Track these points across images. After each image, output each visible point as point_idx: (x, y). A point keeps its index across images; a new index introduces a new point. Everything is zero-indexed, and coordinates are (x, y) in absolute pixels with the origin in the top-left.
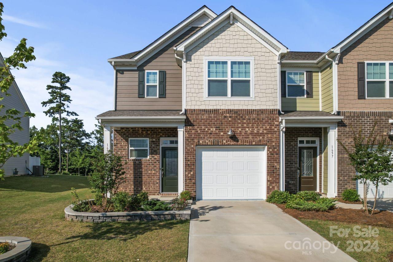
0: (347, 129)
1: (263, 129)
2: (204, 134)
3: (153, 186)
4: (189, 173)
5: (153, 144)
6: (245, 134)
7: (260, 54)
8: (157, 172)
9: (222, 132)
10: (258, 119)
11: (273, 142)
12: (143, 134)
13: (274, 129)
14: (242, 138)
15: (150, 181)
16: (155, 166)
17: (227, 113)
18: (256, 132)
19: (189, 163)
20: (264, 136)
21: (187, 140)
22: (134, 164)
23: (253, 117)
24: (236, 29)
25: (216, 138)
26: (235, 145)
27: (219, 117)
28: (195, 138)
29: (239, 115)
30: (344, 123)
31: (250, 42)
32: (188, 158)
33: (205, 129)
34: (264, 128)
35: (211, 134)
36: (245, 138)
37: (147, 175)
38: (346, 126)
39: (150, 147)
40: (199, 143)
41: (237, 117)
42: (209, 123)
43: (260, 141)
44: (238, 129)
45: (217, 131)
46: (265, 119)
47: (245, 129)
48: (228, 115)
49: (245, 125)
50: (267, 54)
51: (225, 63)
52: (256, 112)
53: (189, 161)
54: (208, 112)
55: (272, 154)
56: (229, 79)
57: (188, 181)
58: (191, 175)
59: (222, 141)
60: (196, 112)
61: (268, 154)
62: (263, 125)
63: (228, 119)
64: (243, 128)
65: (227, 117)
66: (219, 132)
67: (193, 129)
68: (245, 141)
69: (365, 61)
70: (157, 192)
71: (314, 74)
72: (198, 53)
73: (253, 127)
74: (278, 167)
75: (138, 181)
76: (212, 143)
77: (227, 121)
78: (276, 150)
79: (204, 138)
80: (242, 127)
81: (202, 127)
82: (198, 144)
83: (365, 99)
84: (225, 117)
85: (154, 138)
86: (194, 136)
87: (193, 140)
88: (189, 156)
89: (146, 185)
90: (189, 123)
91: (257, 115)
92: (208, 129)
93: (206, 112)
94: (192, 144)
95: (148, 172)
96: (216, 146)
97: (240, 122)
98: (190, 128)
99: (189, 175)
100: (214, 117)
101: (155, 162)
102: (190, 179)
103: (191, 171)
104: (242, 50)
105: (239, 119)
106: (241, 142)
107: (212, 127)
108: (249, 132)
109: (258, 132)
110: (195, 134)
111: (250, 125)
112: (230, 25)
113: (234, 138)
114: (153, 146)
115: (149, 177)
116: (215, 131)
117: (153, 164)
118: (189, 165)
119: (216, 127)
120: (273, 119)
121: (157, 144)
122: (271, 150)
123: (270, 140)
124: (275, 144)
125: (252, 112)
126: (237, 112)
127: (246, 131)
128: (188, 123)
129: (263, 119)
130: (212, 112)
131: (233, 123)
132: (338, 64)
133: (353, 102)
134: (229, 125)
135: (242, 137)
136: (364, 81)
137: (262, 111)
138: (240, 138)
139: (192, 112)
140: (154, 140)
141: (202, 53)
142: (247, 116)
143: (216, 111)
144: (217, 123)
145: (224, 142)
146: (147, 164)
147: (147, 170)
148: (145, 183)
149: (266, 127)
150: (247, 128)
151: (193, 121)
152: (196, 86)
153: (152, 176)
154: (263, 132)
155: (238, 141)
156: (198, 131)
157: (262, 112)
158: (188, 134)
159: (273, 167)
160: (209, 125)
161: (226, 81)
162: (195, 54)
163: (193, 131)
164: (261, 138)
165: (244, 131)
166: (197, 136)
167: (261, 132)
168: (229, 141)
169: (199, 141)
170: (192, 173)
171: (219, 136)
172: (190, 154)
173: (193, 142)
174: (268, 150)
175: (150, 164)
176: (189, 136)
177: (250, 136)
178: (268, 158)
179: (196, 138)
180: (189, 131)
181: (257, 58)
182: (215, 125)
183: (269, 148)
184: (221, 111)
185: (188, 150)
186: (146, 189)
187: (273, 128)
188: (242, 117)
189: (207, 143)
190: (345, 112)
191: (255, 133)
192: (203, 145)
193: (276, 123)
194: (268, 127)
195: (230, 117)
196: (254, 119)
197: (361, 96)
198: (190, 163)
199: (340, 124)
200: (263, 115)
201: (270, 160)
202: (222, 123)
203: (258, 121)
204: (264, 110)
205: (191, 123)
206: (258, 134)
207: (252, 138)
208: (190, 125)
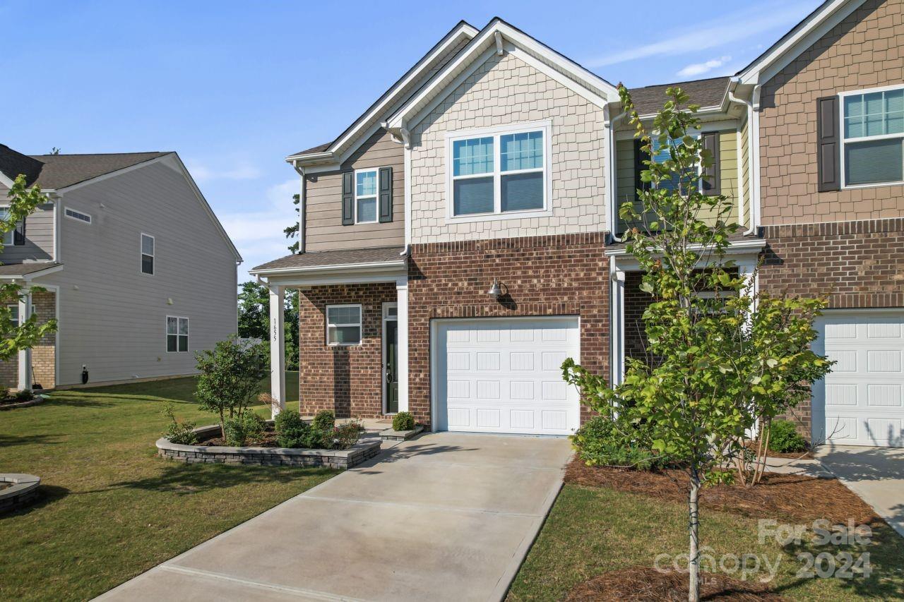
0: (785, 270)
1: (571, 280)
2: (445, 294)
3: (369, 400)
4: (416, 376)
5: (370, 315)
6: (529, 290)
7: (564, 111)
8: (376, 372)
9: (481, 288)
10: (559, 257)
11: (593, 307)
12: (351, 297)
13: (595, 278)
14: (524, 300)
15: (364, 390)
16: (373, 360)
17: (491, 249)
18: (554, 286)
19: (416, 355)
20: (574, 293)
21: (413, 308)
22: (335, 356)
23: (548, 253)
24: (512, 65)
25: (468, 302)
26: (508, 316)
27: (475, 257)
28: (428, 303)
29: (517, 251)
30: (775, 256)
31: (542, 87)
32: (415, 346)
33: (446, 285)
34: (573, 276)
35: (459, 293)
36: (530, 300)
37: (359, 379)
38: (783, 261)
39: (363, 323)
40: (435, 314)
41: (512, 255)
42: (455, 272)
43: (564, 305)
44: (515, 282)
45: (472, 288)
46: (574, 256)
47: (530, 281)
48: (493, 252)
49: (530, 273)
50: (581, 110)
51: (489, 141)
52: (554, 242)
53: (416, 350)
54: (453, 248)
55: (592, 335)
56: (497, 174)
57: (415, 391)
58: (421, 379)
59: (482, 308)
60: (430, 249)
61: (582, 335)
62: (571, 270)
63: (494, 261)
64: (526, 278)
65: (492, 256)
66: (475, 288)
67: (424, 286)
68: (531, 306)
69: (838, 94)
70: (376, 413)
71: (723, 137)
72: (434, 127)
73: (549, 276)
74: (605, 364)
75: (341, 390)
76: (460, 313)
77: (491, 265)
78: (600, 324)
79: (446, 302)
80: (524, 277)
81: (440, 281)
82: (434, 317)
83: (839, 190)
84: (488, 257)
85: (370, 304)
86: (426, 299)
87: (423, 307)
88: (415, 342)
89: (356, 397)
90: (416, 273)
91: (558, 248)
92: (453, 285)
93: (449, 248)
94: (423, 316)
95: (360, 372)
96: (471, 317)
97: (519, 265)
98: (417, 282)
99: (417, 380)
100: (465, 258)
101: (373, 353)
102: (419, 388)
103: (421, 371)
104: (526, 107)
105: (517, 260)
106: (522, 310)
107: (461, 280)
108: (539, 286)
109: (559, 285)
110: (427, 294)
111: (542, 271)
112: (497, 58)
113: (505, 300)
114: (369, 319)
115: (361, 383)
116: (467, 288)
117: (369, 357)
118: (416, 358)
119: (470, 280)
120: (594, 255)
121: (375, 315)
122: (589, 326)
123: (586, 302)
124: (599, 311)
125: (544, 242)
126: (513, 245)
127: (532, 286)
128: (413, 272)
129: (570, 257)
130: (462, 247)
131: (504, 269)
132: (760, 110)
133: (804, 200)
134: (497, 274)
135: (523, 298)
136: (836, 144)
137: (568, 239)
138: (519, 300)
139: (421, 250)
140: (371, 307)
141: (443, 126)
142: (535, 252)
143: (469, 245)
144: (472, 271)
145: (487, 309)
146: (358, 357)
147: (358, 368)
148: (354, 394)
149: (577, 275)
150: (535, 277)
151: (425, 269)
152: (429, 197)
153: (367, 379)
154: (571, 285)
155: (514, 308)
156: (432, 290)
157: (568, 241)
158: (414, 295)
159: (595, 363)
160: (455, 276)
161: (490, 179)
162: (427, 131)
163: (424, 289)
164: (566, 298)
165: (528, 285)
166: (431, 298)
167: (566, 285)
168: (495, 308)
169: (435, 310)
170: (422, 375)
171: (474, 297)
172: (418, 337)
173: (424, 311)
174: (582, 326)
175: (363, 357)
176: (416, 299)
177: (542, 297)
178: (582, 344)
179: (431, 303)
180: (416, 290)
181: (558, 121)
182: (467, 275)
183: (585, 321)
184: (478, 245)
185: (414, 329)
186: (356, 405)
187: (594, 275)
188: (523, 255)
189: (452, 313)
190: (777, 227)
191: (553, 289)
192: (443, 318)
193: (600, 264)
194: (582, 275)
195: (498, 256)
196: (551, 258)
197: (828, 183)
198: (419, 354)
199: (767, 257)
200: (570, 248)
201: (587, 349)
202: (481, 270)
203: (560, 262)
204: (573, 235)
205: (420, 273)
206: (559, 291)
207: (546, 299)
208: (418, 278)
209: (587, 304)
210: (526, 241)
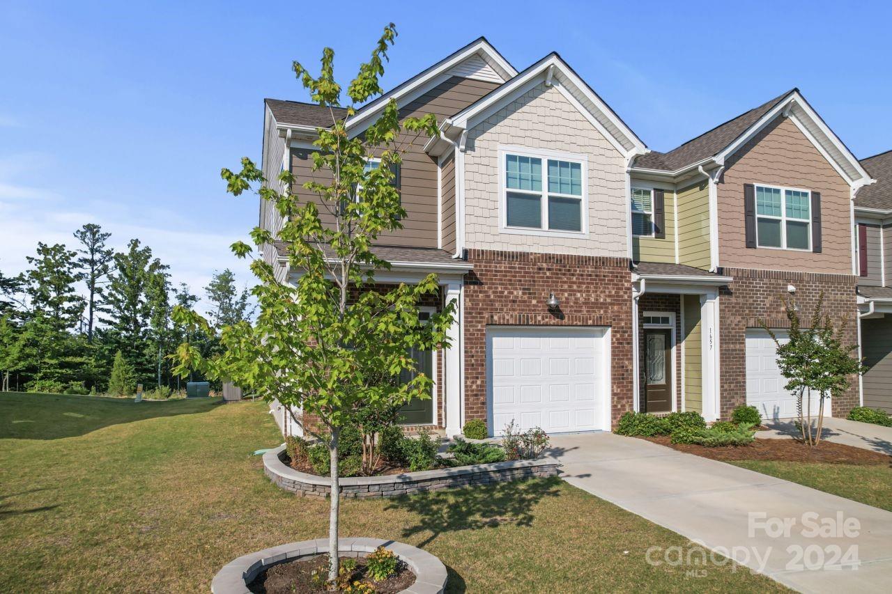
0: (733, 300)
1: (606, 296)
2: (501, 301)
4: (473, 382)
6: (575, 303)
7: (597, 151)
9: (535, 298)
10: (597, 276)
11: (622, 320)
13: (622, 296)
14: (571, 311)
17: (542, 262)
18: (593, 300)
19: (473, 361)
20: (608, 308)
21: (470, 313)
23: (588, 271)
24: (556, 97)
25: (523, 310)
26: (558, 325)
27: (529, 268)
28: (484, 309)
29: (564, 267)
30: (728, 289)
31: (579, 125)
32: (471, 352)
33: (502, 292)
34: (607, 293)
35: (514, 301)
36: (575, 311)
38: (732, 293)
40: (492, 321)
41: (560, 270)
42: (511, 280)
43: (601, 317)
44: (562, 294)
45: (526, 297)
46: (608, 276)
47: (575, 295)
48: (545, 265)
49: (575, 287)
50: (608, 153)
51: (537, 161)
52: (593, 262)
53: (473, 356)
54: (509, 257)
55: (621, 343)
56: (545, 194)
57: (471, 399)
58: (477, 386)
59: (535, 316)
60: (487, 256)
61: (613, 343)
62: (605, 288)
63: (545, 273)
64: (572, 292)
65: (543, 269)
66: (529, 298)
67: (481, 292)
68: (576, 317)
69: (754, 184)
71: (666, 195)
72: (485, 136)
73: (589, 291)
74: (630, 368)
76: (516, 320)
77: (543, 277)
78: (626, 335)
79: (502, 310)
80: (570, 291)
81: (497, 288)
82: (491, 323)
83: (755, 248)
84: (540, 269)
86: (483, 305)
87: (480, 313)
88: (472, 348)
90: (472, 279)
91: (596, 268)
92: (509, 293)
93: (505, 257)
94: (480, 322)
96: (524, 326)
97: (565, 279)
98: (474, 288)
99: (474, 387)
100: (519, 268)
102: (476, 395)
103: (477, 378)
104: (567, 139)
105: (564, 274)
106: (569, 320)
107: (516, 289)
108: (582, 300)
109: (597, 300)
110: (484, 301)
111: (584, 286)
112: (545, 87)
113: (556, 311)
116: (522, 297)
118: (473, 365)
119: (524, 289)
120: (621, 277)
122: (618, 336)
123: (617, 316)
124: (626, 324)
125: (586, 261)
126: (561, 261)
127: (576, 299)
128: (470, 279)
129: (604, 276)
130: (517, 258)
131: (553, 282)
132: (717, 184)
133: (740, 252)
134: (547, 286)
135: (569, 309)
136: (753, 216)
137: (603, 261)
138: (566, 311)
139: (479, 255)
141: (495, 137)
142: (578, 269)
143: (523, 257)
144: (526, 281)
145: (539, 318)
149: (610, 292)
150: (579, 291)
151: (481, 275)
152: (483, 203)
154: (605, 300)
155: (562, 318)
156: (489, 296)
157: (603, 263)
158: (470, 301)
159: (623, 367)
160: (510, 284)
161: (538, 198)
162: (481, 138)
163: (480, 295)
164: (602, 312)
165: (573, 298)
166: (487, 305)
167: (602, 300)
168: (547, 318)
169: (492, 317)
170: (479, 382)
171: (528, 306)
172: (475, 344)
173: (481, 318)
174: (613, 336)
176: (472, 304)
177: (584, 309)
178: (613, 351)
179: (487, 309)
180: (472, 296)
181: (593, 158)
182: (522, 285)
183: (616, 332)
184: (532, 257)
185: (470, 334)
187: (621, 293)
188: (569, 270)
189: (508, 320)
190: (729, 269)
191: (593, 303)
192: (500, 325)
193: (626, 284)
194: (613, 292)
195: (549, 269)
196: (590, 275)
197: (750, 244)
198: (477, 360)
199: (723, 290)
200: (605, 269)
201: (617, 355)
202: (534, 281)
203: (597, 279)
204: (607, 258)
205: (476, 278)
206: (597, 305)
207: (588, 311)
208: (475, 283)
209: (617, 318)
210: (572, 258)
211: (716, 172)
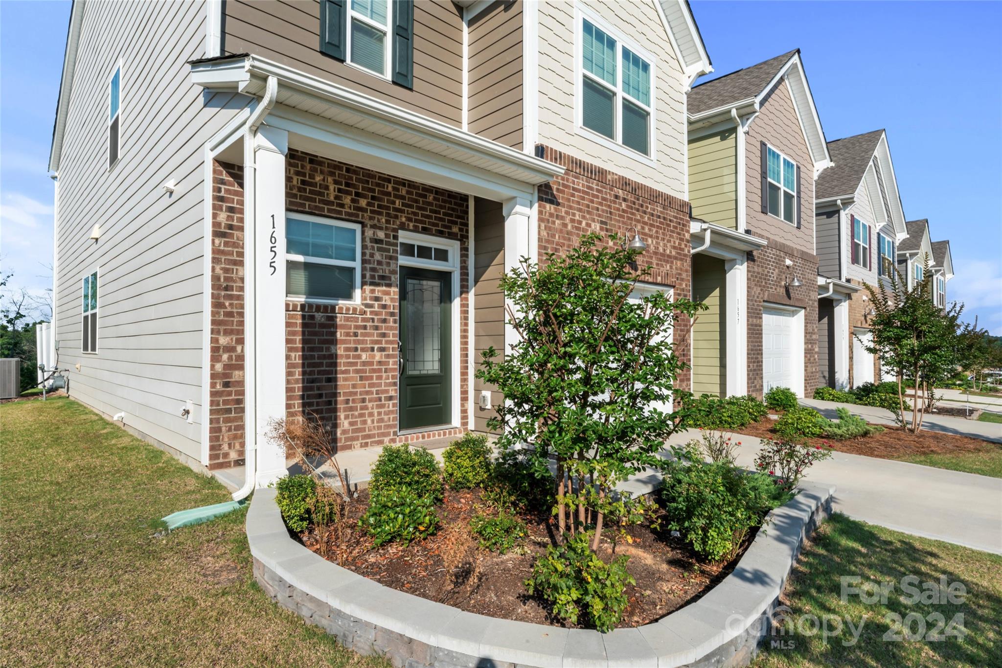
1: (671, 247)
2: (578, 235)
3: (375, 411)
5: (379, 249)
6: (646, 251)
7: (662, 54)
8: (388, 356)
10: (664, 218)
11: (682, 280)
12: (342, 206)
13: (682, 250)
14: (642, 261)
15: (367, 393)
16: (384, 335)
17: (619, 188)
18: (661, 251)
20: (673, 262)
21: (545, 248)
22: (304, 325)
23: (657, 211)
27: (606, 194)
28: (559, 245)
29: (638, 200)
30: (753, 254)
33: (580, 222)
36: (646, 262)
37: (357, 371)
38: (755, 260)
39: (364, 262)
41: (634, 203)
42: (588, 207)
43: (666, 274)
45: (602, 234)
46: (673, 221)
47: (646, 240)
48: (621, 193)
49: (646, 229)
50: (672, 62)
51: (612, 43)
52: (662, 200)
54: (588, 170)
56: (620, 93)
60: (565, 161)
62: (671, 236)
63: (621, 205)
64: (644, 236)
65: (619, 198)
66: (605, 236)
67: (557, 217)
69: (767, 143)
70: (388, 434)
73: (658, 238)
75: (320, 396)
77: (619, 210)
80: (642, 233)
81: (574, 215)
83: (767, 214)
85: (381, 228)
86: (559, 237)
87: (555, 250)
89: (351, 409)
90: (547, 193)
91: (664, 208)
92: (587, 224)
93: (585, 169)
95: (359, 357)
97: (639, 217)
98: (550, 209)
100: (597, 190)
101: (384, 321)
104: (639, 26)
105: (638, 210)
106: (640, 274)
107: (594, 220)
108: (652, 248)
109: (664, 250)
110: (561, 231)
111: (654, 230)
114: (378, 256)
115: (361, 378)
116: (599, 234)
117: (377, 328)
119: (601, 222)
120: (683, 225)
121: (388, 251)
123: (678, 274)
125: (656, 198)
126: (635, 190)
127: (647, 246)
129: (670, 220)
130: (595, 174)
131: (628, 218)
132: (745, 134)
133: (758, 215)
134: (623, 222)
136: (766, 178)
137: (670, 201)
138: (639, 260)
139: (557, 158)
140: (381, 235)
142: (650, 206)
143: (602, 174)
144: (603, 211)
146: (357, 327)
147: (356, 349)
148: (347, 401)
149: (674, 242)
150: (650, 236)
151: (558, 190)
152: (558, 81)
153: (374, 371)
154: (671, 252)
155: (636, 270)
156: (566, 225)
160: (588, 213)
161: (613, 96)
163: (557, 222)
164: (668, 267)
167: (668, 252)
175: (365, 327)
176: (547, 234)
177: (654, 261)
180: (547, 221)
181: (660, 63)
182: (599, 216)
183: (679, 294)
184: (610, 178)
186: (351, 424)
187: (682, 245)
188: (642, 206)
191: (661, 254)
193: (686, 235)
195: (625, 200)
196: (659, 217)
197: (764, 209)
200: (671, 211)
202: (611, 213)
203: (665, 223)
204: (673, 198)
205: (552, 195)
206: (664, 257)
207: (657, 265)
208: (551, 202)
209: (679, 277)
210: (645, 189)
211: (748, 119)
